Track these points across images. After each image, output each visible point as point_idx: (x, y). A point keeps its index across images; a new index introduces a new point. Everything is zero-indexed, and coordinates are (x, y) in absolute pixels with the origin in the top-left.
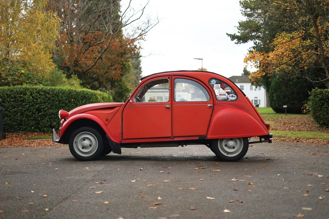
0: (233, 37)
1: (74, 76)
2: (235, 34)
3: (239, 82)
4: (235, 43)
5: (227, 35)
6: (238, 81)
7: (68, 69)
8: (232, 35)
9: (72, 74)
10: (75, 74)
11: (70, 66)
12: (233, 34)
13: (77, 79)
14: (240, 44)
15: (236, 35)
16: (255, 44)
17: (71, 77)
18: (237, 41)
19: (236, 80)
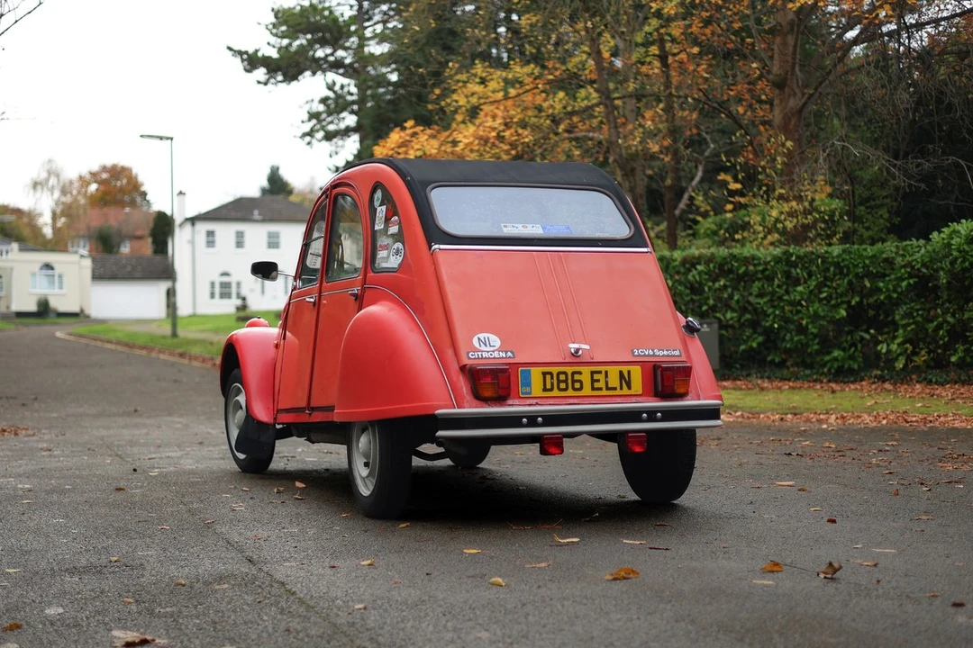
0: (252, 61)
2: (257, 51)
3: (264, 221)
4: (259, 82)
5: (230, 53)
6: (259, 215)
8: (246, 53)
12: (251, 51)
14: (274, 86)
15: (260, 54)
16: (330, 87)
18: (267, 77)
19: (253, 215)
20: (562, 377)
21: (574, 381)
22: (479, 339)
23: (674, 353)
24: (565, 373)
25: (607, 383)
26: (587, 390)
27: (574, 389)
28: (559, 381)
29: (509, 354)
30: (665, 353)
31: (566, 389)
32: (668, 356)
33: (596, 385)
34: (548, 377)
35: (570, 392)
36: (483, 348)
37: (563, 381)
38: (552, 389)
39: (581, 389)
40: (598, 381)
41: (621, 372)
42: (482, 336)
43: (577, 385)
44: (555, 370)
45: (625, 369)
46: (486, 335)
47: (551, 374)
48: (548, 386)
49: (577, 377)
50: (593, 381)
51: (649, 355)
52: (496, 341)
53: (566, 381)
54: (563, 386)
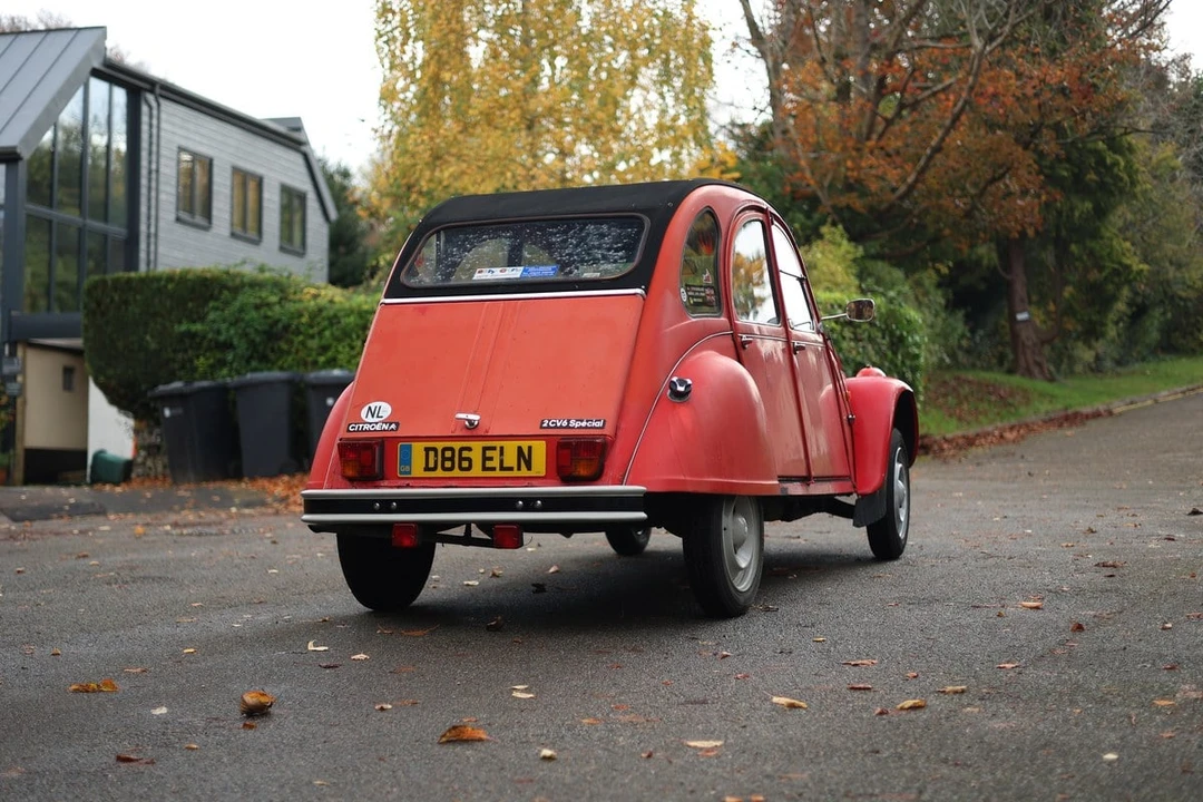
1: (833, 229)
7: (814, 201)
9: (823, 222)
10: (834, 224)
11: (820, 194)
13: (845, 242)
17: (820, 237)
20: (448, 454)
21: (462, 459)
22: (370, 408)
23: (594, 424)
24: (452, 449)
25: (502, 462)
26: (477, 471)
27: (461, 469)
28: (444, 459)
29: (393, 426)
30: (584, 424)
31: (451, 469)
32: (586, 427)
33: (489, 464)
34: (432, 454)
35: (456, 473)
36: (370, 419)
37: (448, 459)
38: (435, 469)
39: (469, 468)
40: (491, 459)
41: (520, 449)
42: (373, 405)
43: (465, 464)
44: (440, 445)
45: (525, 444)
46: (378, 404)
47: (435, 450)
48: (431, 465)
49: (465, 454)
50: (485, 459)
51: (561, 427)
52: (386, 410)
53: (452, 459)
54: (448, 464)
